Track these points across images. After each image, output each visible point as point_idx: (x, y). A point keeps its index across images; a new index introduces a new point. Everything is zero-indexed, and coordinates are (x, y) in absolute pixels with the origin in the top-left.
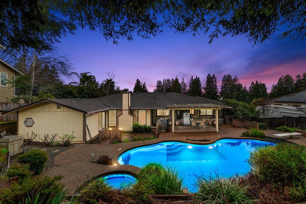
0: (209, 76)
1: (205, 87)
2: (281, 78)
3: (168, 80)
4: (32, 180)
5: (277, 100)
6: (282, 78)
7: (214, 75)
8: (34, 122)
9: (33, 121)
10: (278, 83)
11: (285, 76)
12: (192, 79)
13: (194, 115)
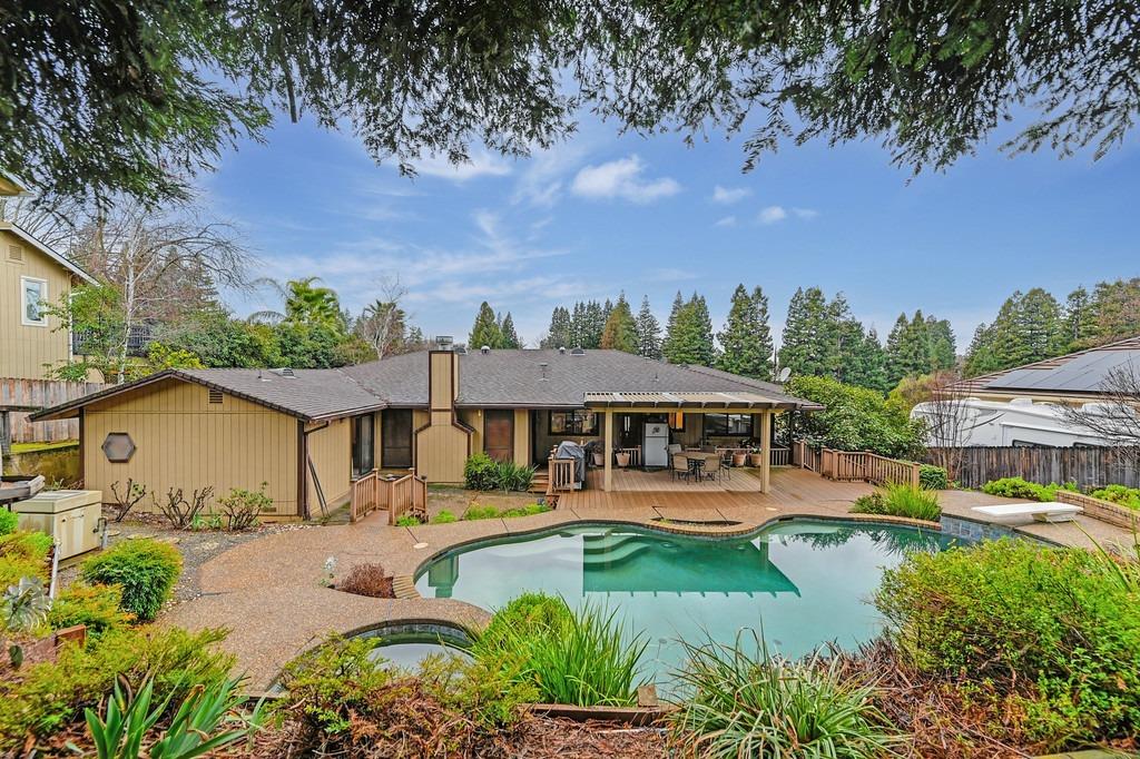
0: (740, 294)
1: (724, 332)
2: (1010, 301)
3: (594, 307)
4: (128, 638)
5: (993, 383)
6: (1015, 301)
7: (759, 291)
8: (135, 448)
9: (131, 442)
10: (999, 322)
11: (1025, 292)
12: (678, 302)
13: (683, 430)
